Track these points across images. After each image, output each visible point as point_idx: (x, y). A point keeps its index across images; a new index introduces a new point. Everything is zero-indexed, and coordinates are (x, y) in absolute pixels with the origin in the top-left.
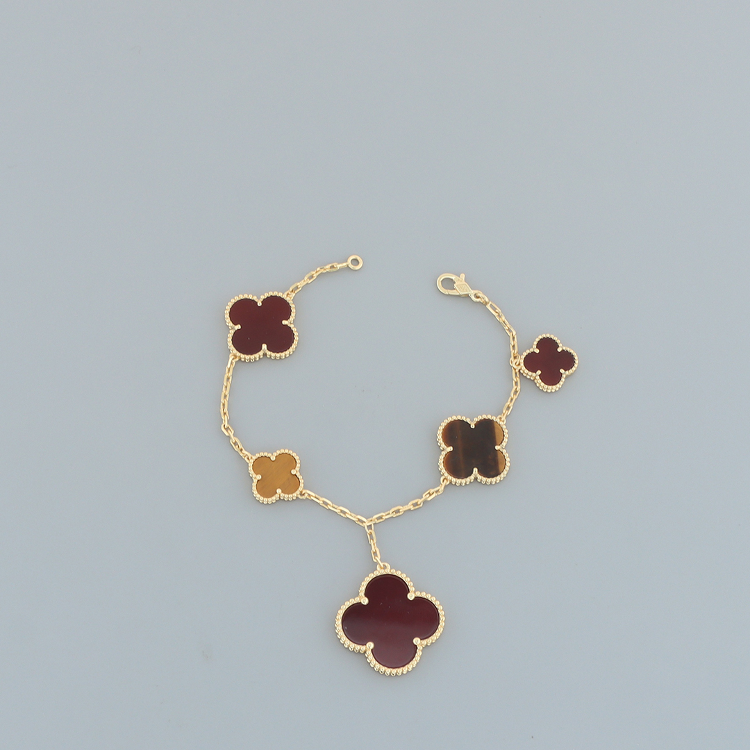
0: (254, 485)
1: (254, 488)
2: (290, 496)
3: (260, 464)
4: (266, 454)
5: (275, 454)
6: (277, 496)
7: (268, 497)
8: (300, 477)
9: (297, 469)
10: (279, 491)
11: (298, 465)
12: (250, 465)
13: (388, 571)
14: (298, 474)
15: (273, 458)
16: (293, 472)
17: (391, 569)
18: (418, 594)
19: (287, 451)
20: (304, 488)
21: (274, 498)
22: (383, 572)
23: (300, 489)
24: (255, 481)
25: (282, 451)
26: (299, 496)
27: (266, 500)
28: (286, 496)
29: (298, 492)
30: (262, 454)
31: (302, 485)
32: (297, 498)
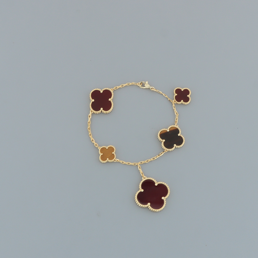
0: (100, 156)
1: (100, 158)
2: (111, 161)
3: (103, 150)
4: (105, 147)
5: (108, 147)
6: (107, 160)
7: (104, 161)
8: (115, 155)
9: (114, 152)
10: (108, 159)
11: (115, 151)
12: (100, 150)
13: (146, 179)
14: (114, 154)
15: (107, 148)
16: (113, 153)
17: (147, 178)
18: (158, 183)
19: (111, 146)
20: (116, 158)
21: (106, 161)
22: (145, 180)
23: (114, 159)
24: (101, 155)
25: (110, 146)
26: (114, 161)
27: (103, 161)
28: (110, 161)
29: (114, 160)
30: (104, 147)
31: (115, 157)
32: (113, 161)
